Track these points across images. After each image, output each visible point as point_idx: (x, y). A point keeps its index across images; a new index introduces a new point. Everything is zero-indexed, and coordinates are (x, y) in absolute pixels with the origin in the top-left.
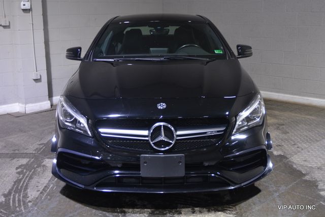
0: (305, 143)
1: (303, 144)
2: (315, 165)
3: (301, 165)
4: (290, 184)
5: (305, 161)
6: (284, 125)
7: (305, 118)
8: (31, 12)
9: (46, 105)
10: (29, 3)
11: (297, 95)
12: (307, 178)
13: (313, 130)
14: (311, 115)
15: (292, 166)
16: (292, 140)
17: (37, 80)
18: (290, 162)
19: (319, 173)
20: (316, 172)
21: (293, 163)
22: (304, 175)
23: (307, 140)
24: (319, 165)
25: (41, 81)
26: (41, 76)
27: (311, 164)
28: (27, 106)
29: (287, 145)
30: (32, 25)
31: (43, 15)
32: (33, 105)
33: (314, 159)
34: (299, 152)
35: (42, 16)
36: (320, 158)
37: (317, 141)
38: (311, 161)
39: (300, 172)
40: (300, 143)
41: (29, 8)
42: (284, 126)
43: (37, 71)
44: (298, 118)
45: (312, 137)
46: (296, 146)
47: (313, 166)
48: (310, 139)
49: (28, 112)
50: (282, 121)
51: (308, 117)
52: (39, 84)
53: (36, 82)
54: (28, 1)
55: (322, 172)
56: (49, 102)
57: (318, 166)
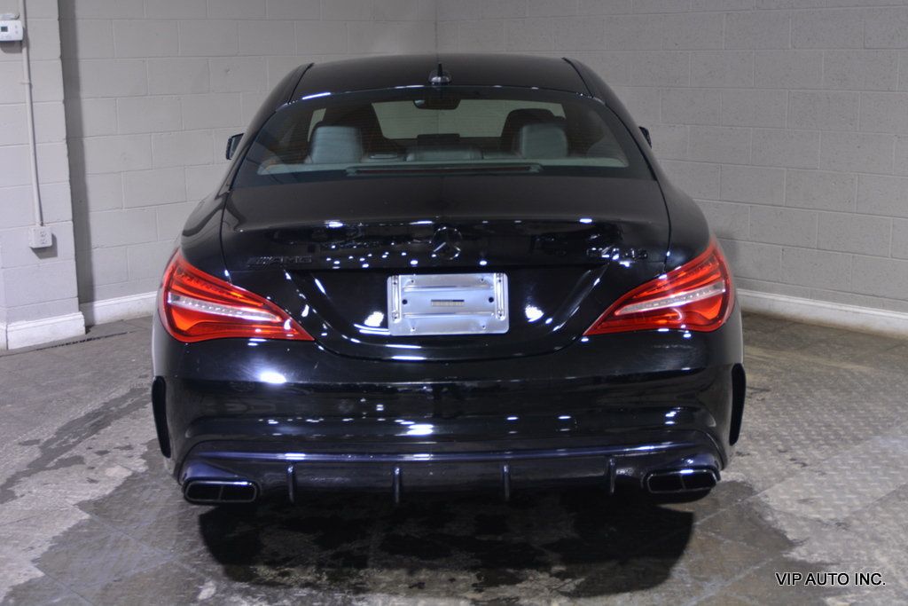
0: (818, 448)
1: (811, 448)
2: (832, 516)
3: (786, 513)
4: (739, 572)
5: (805, 501)
6: (768, 391)
7: (837, 369)
8: (24, 50)
9: (71, 324)
10: (19, 24)
11: (826, 299)
12: (798, 554)
13: (855, 405)
14: (859, 361)
15: (760, 517)
16: (780, 437)
17: (44, 252)
18: (759, 503)
19: (837, 540)
20: (830, 536)
21: (768, 506)
22: (791, 545)
23: (827, 436)
24: (845, 513)
25: (55, 255)
26: (54, 238)
27: (819, 512)
28: (14, 326)
29: (762, 453)
30: (27, 87)
31: (62, 57)
32: (31, 324)
33: (835, 496)
34: (792, 473)
35: (59, 62)
36: (852, 492)
37: (857, 440)
38: (823, 503)
39: (780, 535)
40: (804, 447)
41: (19, 37)
42: (767, 396)
43: (42, 224)
44: (816, 370)
45: (845, 428)
46: (788, 456)
47: (825, 520)
48: (836, 433)
49: (15, 345)
50: (765, 379)
51: (850, 366)
52: (48, 262)
53: (41, 257)
54: (17, 18)
55: (847, 536)
56: (80, 315)
57: (841, 519)
